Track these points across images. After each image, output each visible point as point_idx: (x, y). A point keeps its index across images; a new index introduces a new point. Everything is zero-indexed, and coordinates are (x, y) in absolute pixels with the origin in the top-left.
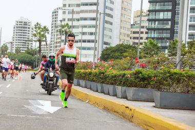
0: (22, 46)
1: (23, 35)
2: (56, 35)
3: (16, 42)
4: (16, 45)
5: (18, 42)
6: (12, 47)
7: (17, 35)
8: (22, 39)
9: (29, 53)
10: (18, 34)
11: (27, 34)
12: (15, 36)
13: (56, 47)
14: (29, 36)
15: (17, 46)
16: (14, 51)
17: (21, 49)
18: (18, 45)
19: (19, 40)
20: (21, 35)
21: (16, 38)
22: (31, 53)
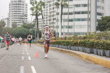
0: (17, 21)
1: (18, 11)
2: (48, 10)
3: (12, 18)
4: (12, 20)
5: (14, 18)
6: (8, 23)
7: (12, 12)
8: (17, 15)
9: (25, 27)
10: (13, 10)
11: (22, 10)
12: (11, 12)
13: (50, 20)
14: (23, 12)
15: (13, 22)
16: (11, 26)
17: (17, 24)
18: (14, 20)
19: (14, 16)
20: (17, 11)
21: (12, 14)
22: (27, 26)
